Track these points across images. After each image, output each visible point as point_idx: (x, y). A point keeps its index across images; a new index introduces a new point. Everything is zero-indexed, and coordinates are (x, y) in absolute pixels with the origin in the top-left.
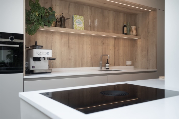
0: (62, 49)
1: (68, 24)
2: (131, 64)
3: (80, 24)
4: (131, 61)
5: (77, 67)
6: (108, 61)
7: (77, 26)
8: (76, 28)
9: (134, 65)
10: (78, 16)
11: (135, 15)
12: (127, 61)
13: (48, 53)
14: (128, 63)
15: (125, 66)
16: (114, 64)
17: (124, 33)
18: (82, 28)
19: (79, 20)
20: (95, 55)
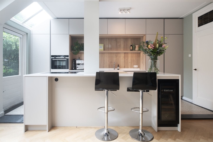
2: (137, 67)
6: (118, 65)
9: (140, 68)
11: (140, 38)
12: (134, 66)
13: (82, 62)
15: (132, 68)
16: (124, 67)
17: (131, 50)
18: (102, 50)
19: (101, 46)
20: (111, 62)
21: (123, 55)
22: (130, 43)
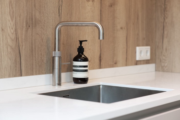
4: (149, 48)
9: (155, 63)
12: (138, 48)
14: (141, 52)
15: (131, 65)
16: (100, 60)
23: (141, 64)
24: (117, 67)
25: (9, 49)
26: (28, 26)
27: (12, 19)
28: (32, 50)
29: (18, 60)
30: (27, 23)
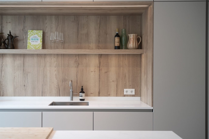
0: (15, 73)
1: (24, 42)
2: (134, 93)
3: (36, 41)
4: (134, 89)
5: (36, 96)
6: (82, 89)
7: (31, 45)
8: (30, 47)
9: (140, 96)
10: (34, 31)
12: (125, 89)
14: (127, 91)
15: (120, 96)
16: (99, 93)
17: (116, 48)
18: (38, 46)
19: (36, 35)
20: (64, 80)
21: (94, 62)
22: (113, 27)
23: (128, 96)
24: (110, 96)
25: (55, 88)
26: (63, 81)
27: (56, 80)
28: (64, 89)
29: (59, 91)
30: (62, 80)
